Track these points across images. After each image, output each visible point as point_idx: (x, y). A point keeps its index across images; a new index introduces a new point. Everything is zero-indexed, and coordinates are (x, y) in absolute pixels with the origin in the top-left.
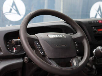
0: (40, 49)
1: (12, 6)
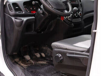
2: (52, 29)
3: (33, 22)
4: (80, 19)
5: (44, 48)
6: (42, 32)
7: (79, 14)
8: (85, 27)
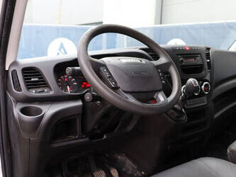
0: (109, 77)
1: (60, 50)
2: (130, 128)
3: (78, 115)
4: (205, 98)
5: (119, 157)
6: (105, 137)
7: (203, 87)
8: (216, 116)
